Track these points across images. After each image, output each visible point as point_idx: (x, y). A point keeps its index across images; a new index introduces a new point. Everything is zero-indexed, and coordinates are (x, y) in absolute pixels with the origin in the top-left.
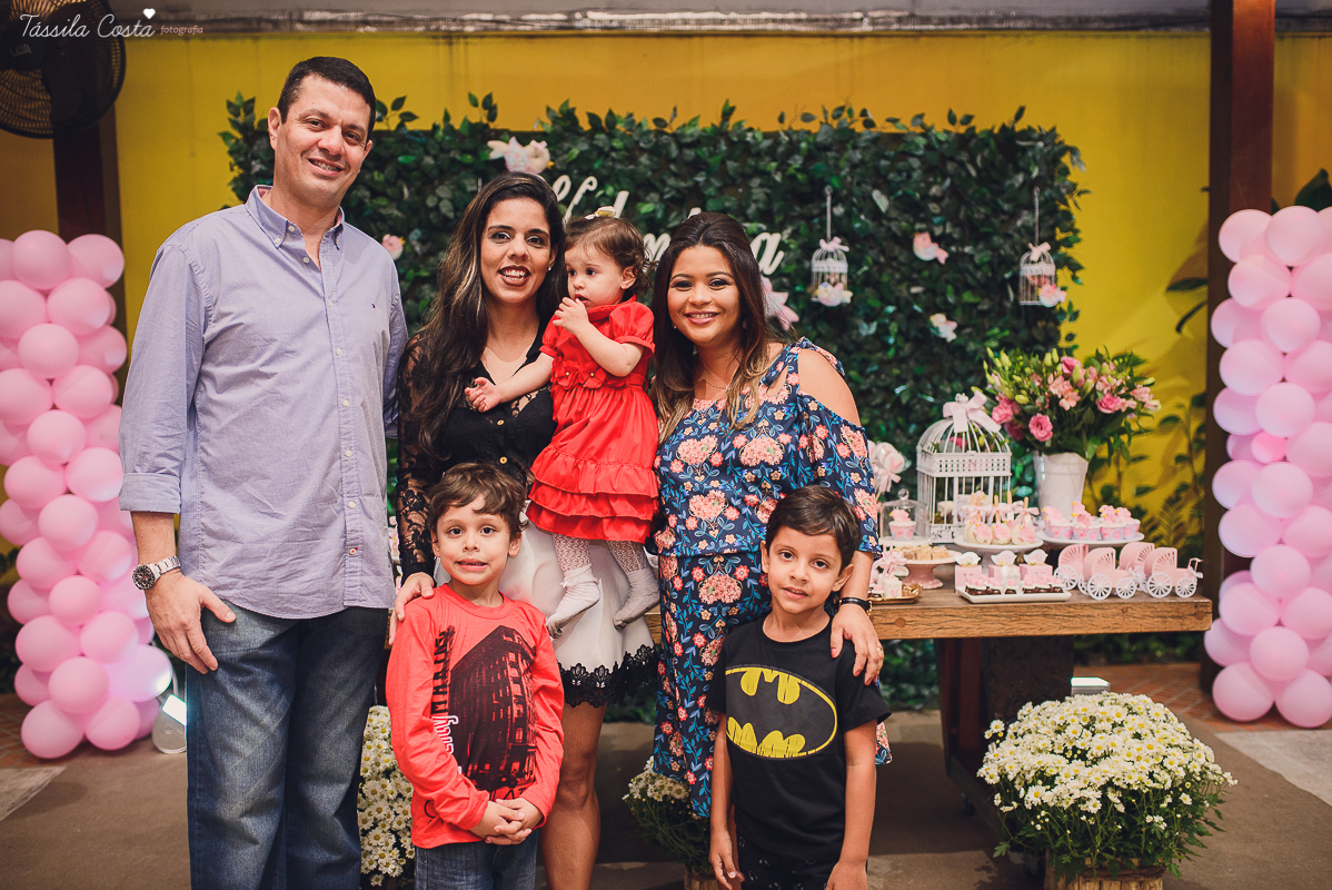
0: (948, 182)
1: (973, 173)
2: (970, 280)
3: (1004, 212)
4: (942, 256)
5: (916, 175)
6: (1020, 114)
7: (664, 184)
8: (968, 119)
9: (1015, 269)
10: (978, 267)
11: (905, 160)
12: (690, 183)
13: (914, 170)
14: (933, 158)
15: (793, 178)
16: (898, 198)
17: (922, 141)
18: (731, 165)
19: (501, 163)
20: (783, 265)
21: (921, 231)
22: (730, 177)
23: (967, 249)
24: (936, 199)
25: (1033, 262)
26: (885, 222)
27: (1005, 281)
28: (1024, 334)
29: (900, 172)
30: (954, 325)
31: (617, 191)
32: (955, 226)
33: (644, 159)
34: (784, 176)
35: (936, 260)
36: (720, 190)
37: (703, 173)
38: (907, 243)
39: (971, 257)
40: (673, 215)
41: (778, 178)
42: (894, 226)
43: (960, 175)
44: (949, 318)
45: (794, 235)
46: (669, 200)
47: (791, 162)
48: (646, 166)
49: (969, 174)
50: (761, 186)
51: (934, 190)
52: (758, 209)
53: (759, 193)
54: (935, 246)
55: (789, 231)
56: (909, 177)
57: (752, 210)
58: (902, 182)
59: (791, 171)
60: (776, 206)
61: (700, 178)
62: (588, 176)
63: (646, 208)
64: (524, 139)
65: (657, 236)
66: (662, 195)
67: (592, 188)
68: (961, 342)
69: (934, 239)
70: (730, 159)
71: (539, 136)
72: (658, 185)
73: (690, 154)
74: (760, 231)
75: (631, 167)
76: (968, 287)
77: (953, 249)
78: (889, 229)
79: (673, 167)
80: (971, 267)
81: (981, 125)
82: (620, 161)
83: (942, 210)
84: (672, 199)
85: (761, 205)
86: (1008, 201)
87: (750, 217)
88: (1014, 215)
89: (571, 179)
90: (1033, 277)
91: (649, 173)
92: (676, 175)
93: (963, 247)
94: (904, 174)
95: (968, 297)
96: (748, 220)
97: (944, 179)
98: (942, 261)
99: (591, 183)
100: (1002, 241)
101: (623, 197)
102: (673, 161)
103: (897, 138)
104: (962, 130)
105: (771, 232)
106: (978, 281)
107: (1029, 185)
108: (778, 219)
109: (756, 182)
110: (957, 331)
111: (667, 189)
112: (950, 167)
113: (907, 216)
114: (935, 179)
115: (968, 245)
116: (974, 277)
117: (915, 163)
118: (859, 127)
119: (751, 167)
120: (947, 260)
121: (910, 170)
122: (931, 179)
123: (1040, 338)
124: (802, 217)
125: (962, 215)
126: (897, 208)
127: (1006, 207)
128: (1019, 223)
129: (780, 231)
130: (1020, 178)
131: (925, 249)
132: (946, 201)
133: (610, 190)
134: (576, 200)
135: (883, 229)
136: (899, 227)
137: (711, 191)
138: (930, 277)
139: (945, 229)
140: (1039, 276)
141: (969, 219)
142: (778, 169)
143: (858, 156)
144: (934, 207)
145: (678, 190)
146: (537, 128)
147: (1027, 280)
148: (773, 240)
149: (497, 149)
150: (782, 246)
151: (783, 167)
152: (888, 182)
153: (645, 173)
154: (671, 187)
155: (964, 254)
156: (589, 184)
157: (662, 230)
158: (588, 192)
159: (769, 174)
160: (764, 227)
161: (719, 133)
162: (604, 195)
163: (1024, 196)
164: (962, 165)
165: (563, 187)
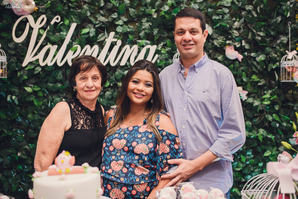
0: (242, 20)
1: (256, 16)
2: (254, 69)
3: (271, 36)
4: (240, 57)
5: (226, 17)
7: (96, 19)
9: (278, 64)
10: (258, 63)
11: (221, 9)
12: (110, 20)
13: (226, 14)
15: (163, 17)
16: (216, 28)
18: (131, 10)
20: (158, 61)
21: (229, 44)
22: (131, 17)
23: (253, 54)
24: (238, 29)
25: (289, 60)
26: (211, 41)
27: (273, 70)
28: (283, 97)
29: (218, 15)
30: (246, 92)
31: (71, 23)
32: (247, 42)
33: (85, 7)
34: (158, 16)
35: (237, 60)
36: (126, 23)
37: (116, 14)
39: (254, 58)
40: (100, 35)
41: (155, 16)
42: (215, 43)
43: (248, 17)
44: (244, 89)
45: (164, 46)
46: (98, 27)
47: (162, 9)
48: (86, 10)
49: (253, 16)
50: (147, 21)
51: (236, 24)
52: (145, 33)
53: (146, 25)
54: (237, 53)
55: (162, 44)
56: (223, 17)
57: (142, 34)
58: (219, 19)
59: (162, 13)
60: (155, 32)
61: (115, 16)
62: (56, 15)
63: (85, 31)
65: (92, 46)
66: (95, 25)
67: (58, 21)
68: (250, 100)
69: (236, 49)
70: (131, 7)
72: (92, 19)
74: (147, 44)
75: (80, 10)
76: (254, 73)
77: (246, 54)
78: (213, 44)
79: (101, 12)
80: (255, 63)
82: (73, 8)
83: (240, 34)
84: (100, 27)
85: (147, 31)
86: (273, 30)
87: (142, 37)
88: (276, 38)
89: (47, 17)
90: (289, 68)
91: (89, 14)
92: (103, 15)
93: (250, 53)
94: (221, 16)
96: (140, 38)
97: (240, 18)
98: (240, 60)
99: (57, 19)
100: (271, 50)
101: (74, 26)
102: (102, 8)
105: (152, 44)
106: (259, 70)
107: (285, 20)
108: (156, 39)
109: (144, 20)
110: (248, 95)
111: (97, 22)
112: (243, 13)
113: (222, 37)
114: (236, 19)
115: (253, 52)
116: (256, 68)
117: (227, 11)
119: (142, 11)
120: (242, 59)
121: (224, 14)
122: (234, 19)
123: (290, 99)
124: (168, 37)
125: (250, 36)
126: (217, 33)
127: (272, 33)
128: (278, 42)
129: (157, 45)
130: (279, 19)
132: (242, 30)
133: (67, 22)
135: (210, 44)
136: (218, 43)
137: (120, 22)
138: (234, 68)
139: (241, 43)
140: (293, 67)
141: (254, 39)
142: (155, 12)
144: (235, 33)
145: (103, 23)
147: (285, 69)
148: (153, 48)
150: (157, 52)
151: (158, 11)
152: (211, 20)
153: (86, 13)
154: (99, 21)
155: (251, 57)
157: (95, 43)
158: (56, 24)
159: (151, 15)
160: (149, 42)
162: (63, 25)
163: (282, 28)
164: (249, 12)
165: (43, 20)
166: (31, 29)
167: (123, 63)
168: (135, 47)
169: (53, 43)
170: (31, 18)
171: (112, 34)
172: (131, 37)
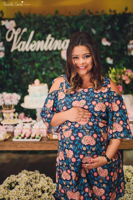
3: (124, 33)
6: (126, 9)
8: (115, 11)
9: (127, 46)
12: (48, 29)
14: (106, 20)
15: (72, 27)
16: (98, 30)
17: (103, 17)
19: (4, 26)
21: (103, 38)
24: (108, 31)
25: (130, 45)
26: (95, 37)
27: (124, 49)
28: (129, 62)
30: (112, 60)
31: (31, 31)
34: (70, 27)
35: (107, 46)
38: (100, 41)
39: (116, 44)
51: (107, 28)
61: (51, 27)
63: (37, 35)
64: (9, 20)
65: (41, 41)
66: (42, 32)
68: (114, 64)
71: (13, 19)
73: (48, 22)
76: (115, 51)
77: (112, 42)
81: (118, 12)
85: (65, 34)
87: (63, 36)
89: (21, 29)
95: (115, 53)
101: (32, 33)
102: (45, 24)
103: (97, 16)
104: (113, 13)
106: (118, 50)
107: (130, 26)
108: (70, 36)
109: (64, 28)
110: (114, 61)
111: (43, 30)
115: (116, 41)
118: (88, 14)
119: (62, 25)
120: (110, 45)
126: (98, 33)
127: (124, 31)
131: (105, 43)
133: (29, 31)
134: (22, 34)
140: (132, 48)
143: (87, 21)
144: (106, 32)
146: (12, 17)
147: (129, 49)
149: (3, 23)
151: (70, 24)
156: (25, 30)
157: (42, 39)
158: (25, 32)
159: (67, 26)
160: (66, 38)
161: (55, 17)
163: (128, 29)
165: (19, 31)
166: (14, 35)
167: (55, 49)
168: (60, 41)
169: (24, 41)
170: (14, 30)
171: (50, 36)
172: (58, 37)
